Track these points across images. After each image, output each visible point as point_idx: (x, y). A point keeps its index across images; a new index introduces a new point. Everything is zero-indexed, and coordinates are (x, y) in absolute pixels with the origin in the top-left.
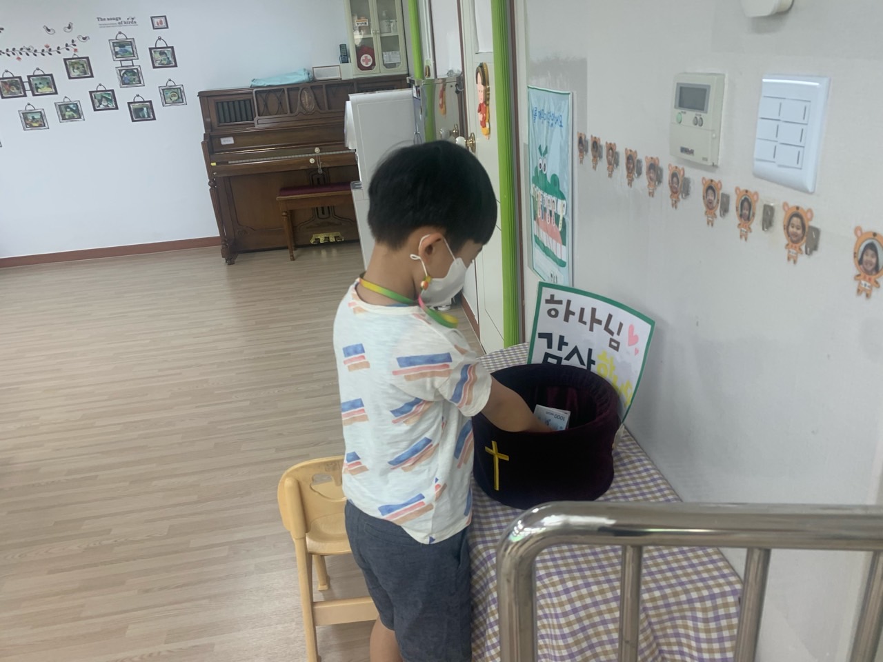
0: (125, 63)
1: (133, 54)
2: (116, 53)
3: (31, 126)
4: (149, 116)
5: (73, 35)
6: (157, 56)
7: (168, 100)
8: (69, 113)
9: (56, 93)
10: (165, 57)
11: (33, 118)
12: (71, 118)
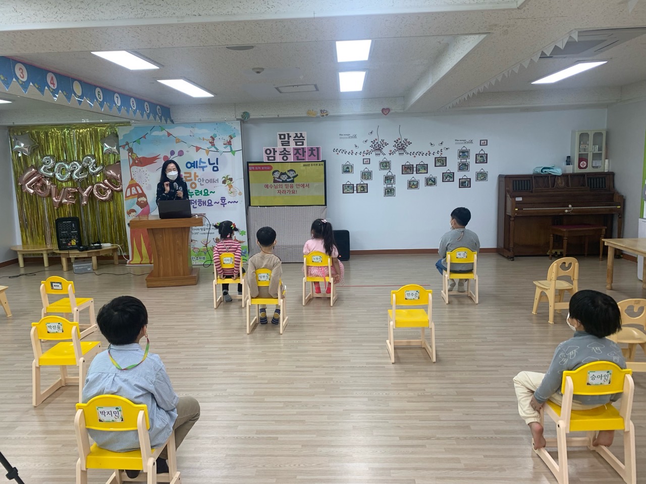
0: (462, 161)
1: (468, 157)
2: (460, 156)
3: (411, 187)
4: (468, 185)
5: (442, 147)
6: (479, 158)
7: (479, 179)
8: (430, 182)
9: (427, 173)
10: (482, 158)
11: (413, 184)
12: (431, 185)
